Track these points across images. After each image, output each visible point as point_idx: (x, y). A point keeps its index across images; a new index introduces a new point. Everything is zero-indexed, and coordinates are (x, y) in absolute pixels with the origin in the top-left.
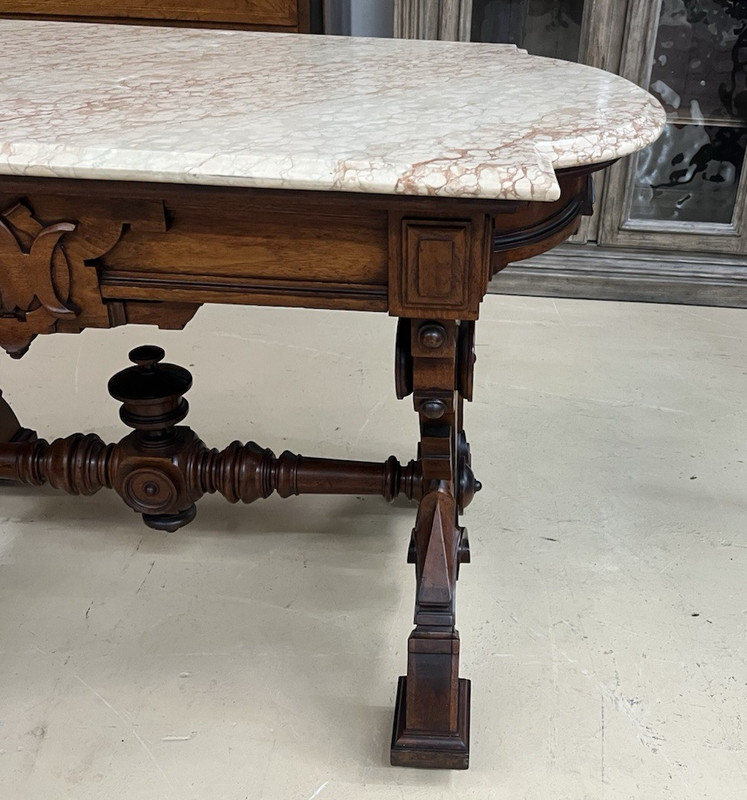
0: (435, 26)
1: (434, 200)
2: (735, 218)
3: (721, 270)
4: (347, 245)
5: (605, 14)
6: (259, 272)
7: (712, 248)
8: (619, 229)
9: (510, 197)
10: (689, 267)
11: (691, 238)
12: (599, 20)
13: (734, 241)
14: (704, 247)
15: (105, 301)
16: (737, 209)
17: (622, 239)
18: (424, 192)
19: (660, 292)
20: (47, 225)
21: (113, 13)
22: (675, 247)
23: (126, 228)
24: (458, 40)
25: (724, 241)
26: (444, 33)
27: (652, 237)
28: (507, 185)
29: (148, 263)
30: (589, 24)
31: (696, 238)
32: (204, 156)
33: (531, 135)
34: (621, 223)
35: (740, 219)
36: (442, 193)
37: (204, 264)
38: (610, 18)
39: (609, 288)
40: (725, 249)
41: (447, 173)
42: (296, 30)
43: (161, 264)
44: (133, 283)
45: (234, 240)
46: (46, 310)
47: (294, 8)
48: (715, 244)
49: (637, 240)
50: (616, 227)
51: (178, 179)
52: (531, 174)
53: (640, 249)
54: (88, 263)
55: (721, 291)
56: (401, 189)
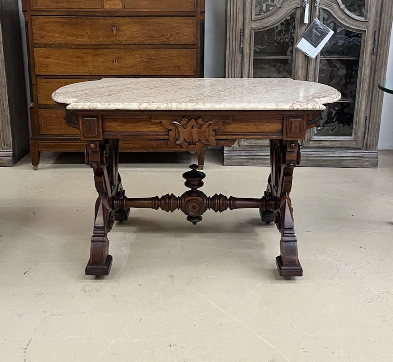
0: (240, 72)
1: (298, 111)
2: (353, 134)
3: (350, 154)
4: (273, 124)
5: (300, 66)
6: (252, 131)
7: (346, 146)
8: (310, 140)
9: (315, 109)
10: (338, 153)
11: (337, 142)
12: (298, 68)
13: (354, 143)
14: (343, 145)
15: (216, 140)
16: (354, 131)
17: (312, 144)
18: (295, 109)
19: (328, 163)
20: (206, 122)
21: (132, 74)
22: (332, 146)
23: (224, 122)
24: (249, 77)
25: (350, 143)
26: (244, 75)
27: (323, 143)
28: (314, 107)
29: (226, 130)
30: (295, 70)
31: (339, 142)
32: (246, 104)
33: (313, 98)
34: (311, 138)
35: (355, 134)
36: (300, 109)
37: (239, 130)
38: (302, 67)
39: (309, 162)
40: (351, 146)
41: (300, 105)
42: (195, 76)
43: (229, 131)
44: (223, 135)
45: (246, 124)
46: (202, 142)
47: (195, 69)
48: (347, 144)
49: (317, 144)
50: (309, 139)
51: (242, 109)
52: (318, 104)
53: (319, 147)
54: (213, 131)
55: (350, 162)
56: (291, 109)
